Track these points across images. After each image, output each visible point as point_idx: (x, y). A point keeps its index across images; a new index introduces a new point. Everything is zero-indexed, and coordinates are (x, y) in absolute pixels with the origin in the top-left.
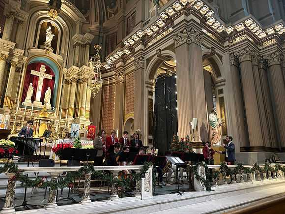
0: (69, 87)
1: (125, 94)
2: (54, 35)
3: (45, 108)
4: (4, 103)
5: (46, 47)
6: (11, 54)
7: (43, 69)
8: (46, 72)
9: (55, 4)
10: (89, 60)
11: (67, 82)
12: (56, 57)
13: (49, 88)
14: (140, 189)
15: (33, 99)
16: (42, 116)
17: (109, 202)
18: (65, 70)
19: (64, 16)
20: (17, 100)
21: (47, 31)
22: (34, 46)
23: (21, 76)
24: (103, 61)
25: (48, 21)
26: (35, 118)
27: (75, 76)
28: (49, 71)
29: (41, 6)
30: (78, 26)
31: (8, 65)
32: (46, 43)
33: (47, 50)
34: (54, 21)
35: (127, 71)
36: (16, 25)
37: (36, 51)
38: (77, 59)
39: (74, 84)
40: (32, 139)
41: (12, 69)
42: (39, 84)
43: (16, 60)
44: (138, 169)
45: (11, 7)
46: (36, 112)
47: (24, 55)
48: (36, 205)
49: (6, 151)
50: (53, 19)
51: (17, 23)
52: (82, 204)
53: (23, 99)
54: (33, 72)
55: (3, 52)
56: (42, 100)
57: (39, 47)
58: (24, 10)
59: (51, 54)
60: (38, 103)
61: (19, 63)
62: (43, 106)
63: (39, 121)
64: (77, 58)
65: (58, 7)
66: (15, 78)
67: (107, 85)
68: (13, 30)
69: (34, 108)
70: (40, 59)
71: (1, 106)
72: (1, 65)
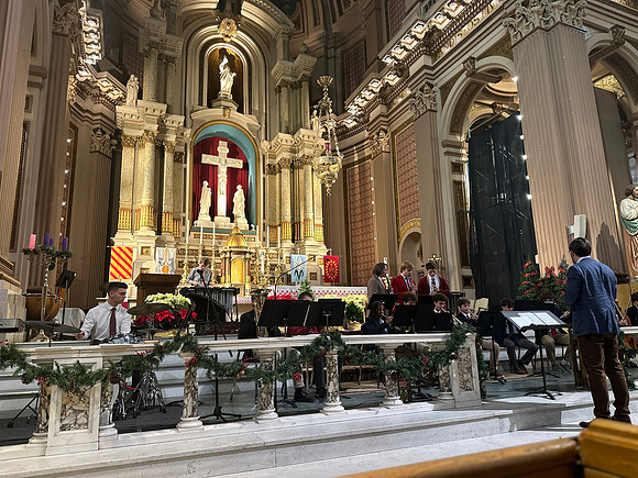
0: (278, 180)
1: (395, 179)
2: (234, 74)
3: (236, 228)
4: (163, 226)
5: (223, 103)
6: (163, 129)
7: (223, 148)
8: (229, 156)
9: (228, 7)
10: (311, 114)
11: (273, 170)
12: (245, 120)
13: (239, 187)
14: (448, 384)
15: (213, 212)
16: (234, 244)
17: (382, 411)
18: (265, 145)
19: (250, 28)
20: (184, 218)
21: (221, 69)
22: (201, 104)
23: (185, 169)
24: (341, 110)
25: (219, 46)
26: (221, 250)
27: (287, 155)
28: (234, 152)
29: (203, 18)
30: (280, 45)
31: (159, 150)
32: (222, 94)
33: (226, 108)
34: (232, 43)
35: (395, 126)
36: (163, 67)
37: (206, 114)
38: (285, 117)
39: (286, 172)
40: (219, 290)
41: (168, 158)
42: (220, 181)
43: (172, 138)
44: (439, 340)
45: (149, 33)
46: (221, 238)
47: (185, 125)
48: (240, 416)
49: (177, 315)
50: (229, 40)
51: (165, 62)
52: (325, 413)
53: (195, 215)
54: (207, 159)
55: (147, 127)
56: (230, 214)
57: (210, 106)
58: (174, 34)
59: (235, 115)
60: (222, 220)
61: (179, 143)
62: (234, 225)
63: (228, 255)
64: (287, 114)
65: (236, 10)
66: (175, 176)
67: (354, 164)
68: (159, 78)
69: (218, 231)
70: (215, 129)
71: (159, 232)
72: (146, 154)
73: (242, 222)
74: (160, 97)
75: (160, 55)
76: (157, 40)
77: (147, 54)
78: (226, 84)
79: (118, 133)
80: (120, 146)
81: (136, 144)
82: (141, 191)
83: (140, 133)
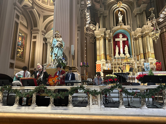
0: (138, 42)
2: (122, 16)
3: (126, 57)
4: (107, 58)
5: (120, 24)
6: (105, 34)
7: (121, 36)
8: (123, 38)
10: (147, 20)
11: (136, 39)
12: (126, 27)
13: (126, 45)
16: (126, 61)
18: (133, 33)
19: (126, 2)
20: (112, 56)
22: (114, 26)
23: (111, 43)
25: (118, 9)
26: (122, 63)
27: (140, 34)
28: (124, 36)
29: (113, 3)
30: (135, 4)
31: (105, 40)
32: (119, 22)
33: (121, 25)
37: (115, 28)
38: (139, 23)
39: (140, 39)
40: (124, 74)
41: (107, 41)
43: (107, 36)
45: (100, 12)
46: (122, 60)
47: (110, 32)
50: (120, 7)
52: (164, 109)
53: (115, 55)
54: (117, 40)
55: (102, 35)
56: (124, 53)
57: (116, 26)
59: (124, 26)
61: (109, 37)
62: (125, 56)
63: (125, 64)
66: (109, 45)
67: (164, 32)
68: (103, 22)
69: (121, 58)
70: (118, 31)
71: (106, 60)
72: (102, 41)
73: (128, 55)
74: (104, 27)
75: (103, 16)
76: (102, 13)
77: (100, 17)
78: (120, 19)
79: (95, 37)
80: (96, 41)
81: (99, 39)
82: (101, 50)
83: (100, 36)
